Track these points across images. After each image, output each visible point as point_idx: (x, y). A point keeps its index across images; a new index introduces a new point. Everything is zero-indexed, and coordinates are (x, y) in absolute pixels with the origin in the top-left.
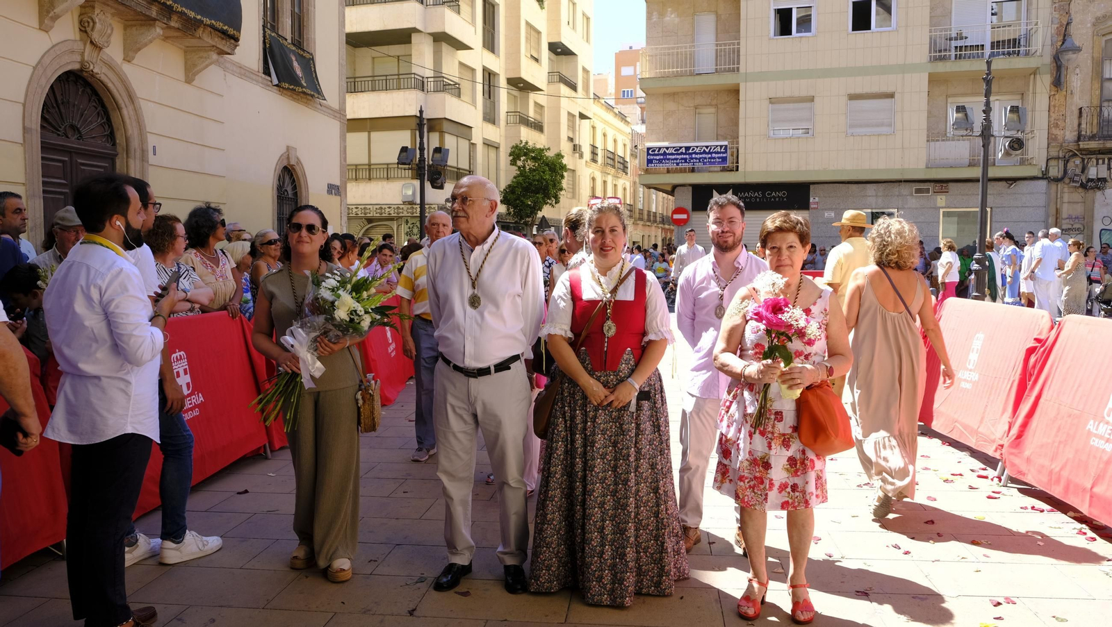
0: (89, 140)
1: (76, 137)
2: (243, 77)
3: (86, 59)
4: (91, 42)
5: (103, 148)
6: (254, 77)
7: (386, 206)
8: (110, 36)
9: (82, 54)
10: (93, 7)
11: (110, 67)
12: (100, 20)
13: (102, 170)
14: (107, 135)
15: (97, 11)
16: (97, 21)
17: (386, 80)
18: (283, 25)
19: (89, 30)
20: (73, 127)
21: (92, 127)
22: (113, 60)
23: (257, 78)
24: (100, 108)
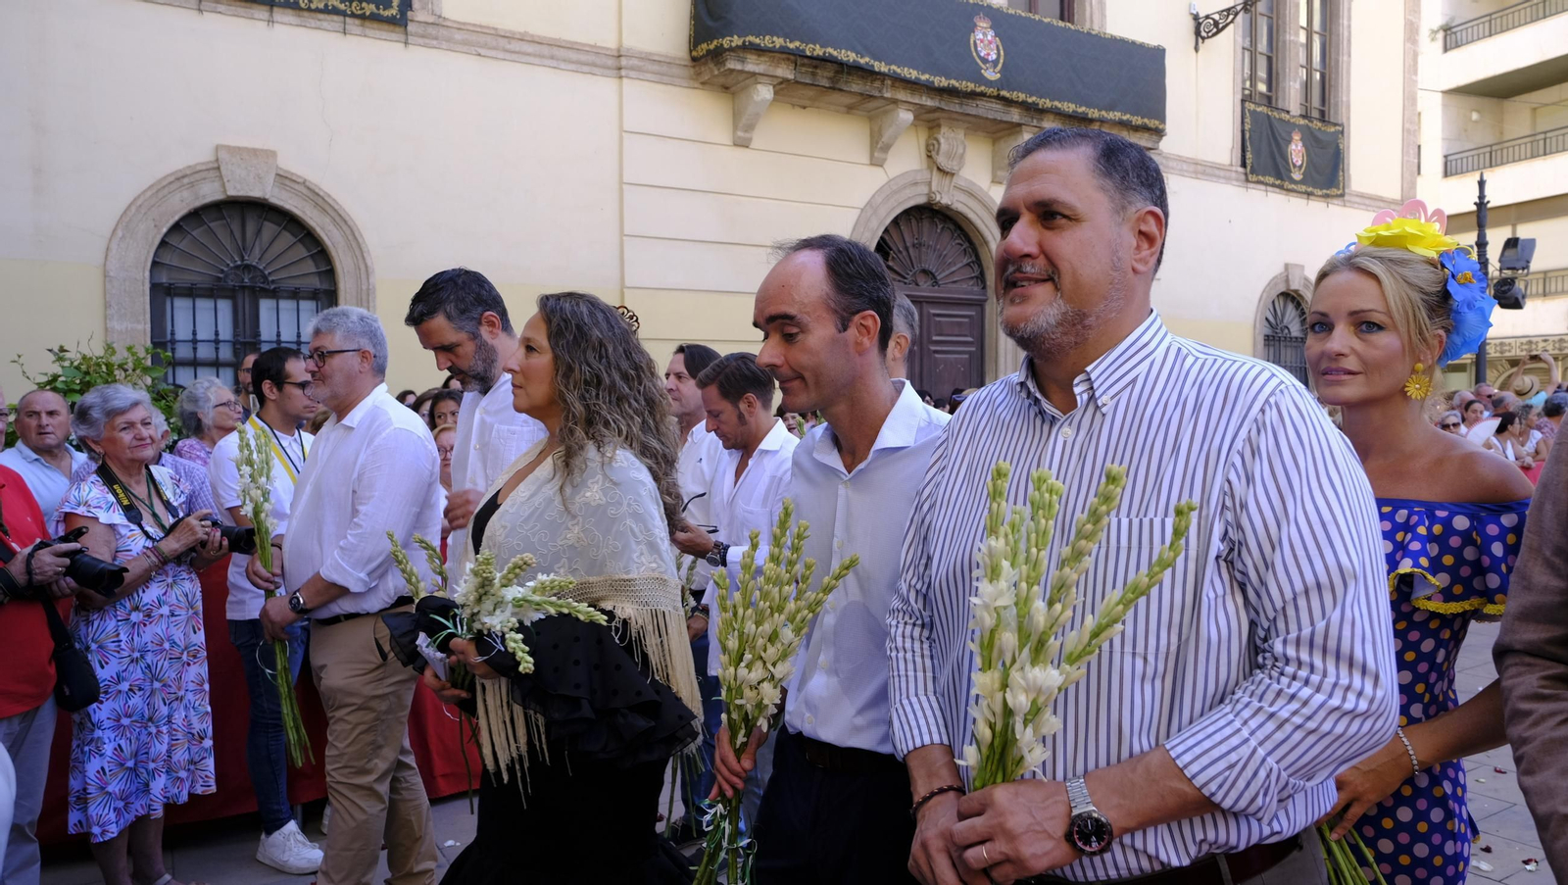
0: (950, 286)
1: (930, 283)
2: (1199, 176)
3: (934, 189)
4: (938, 168)
5: (966, 293)
6: (1222, 173)
7: (1540, 339)
8: (962, 156)
9: (930, 184)
10: (939, 126)
11: (971, 194)
12: (948, 139)
13: (966, 320)
14: (977, 277)
15: (944, 130)
16: (942, 141)
17: (1545, 139)
18: (1284, 92)
19: (933, 154)
20: (925, 272)
21: (954, 269)
22: (974, 184)
23: (1228, 174)
24: (966, 245)
